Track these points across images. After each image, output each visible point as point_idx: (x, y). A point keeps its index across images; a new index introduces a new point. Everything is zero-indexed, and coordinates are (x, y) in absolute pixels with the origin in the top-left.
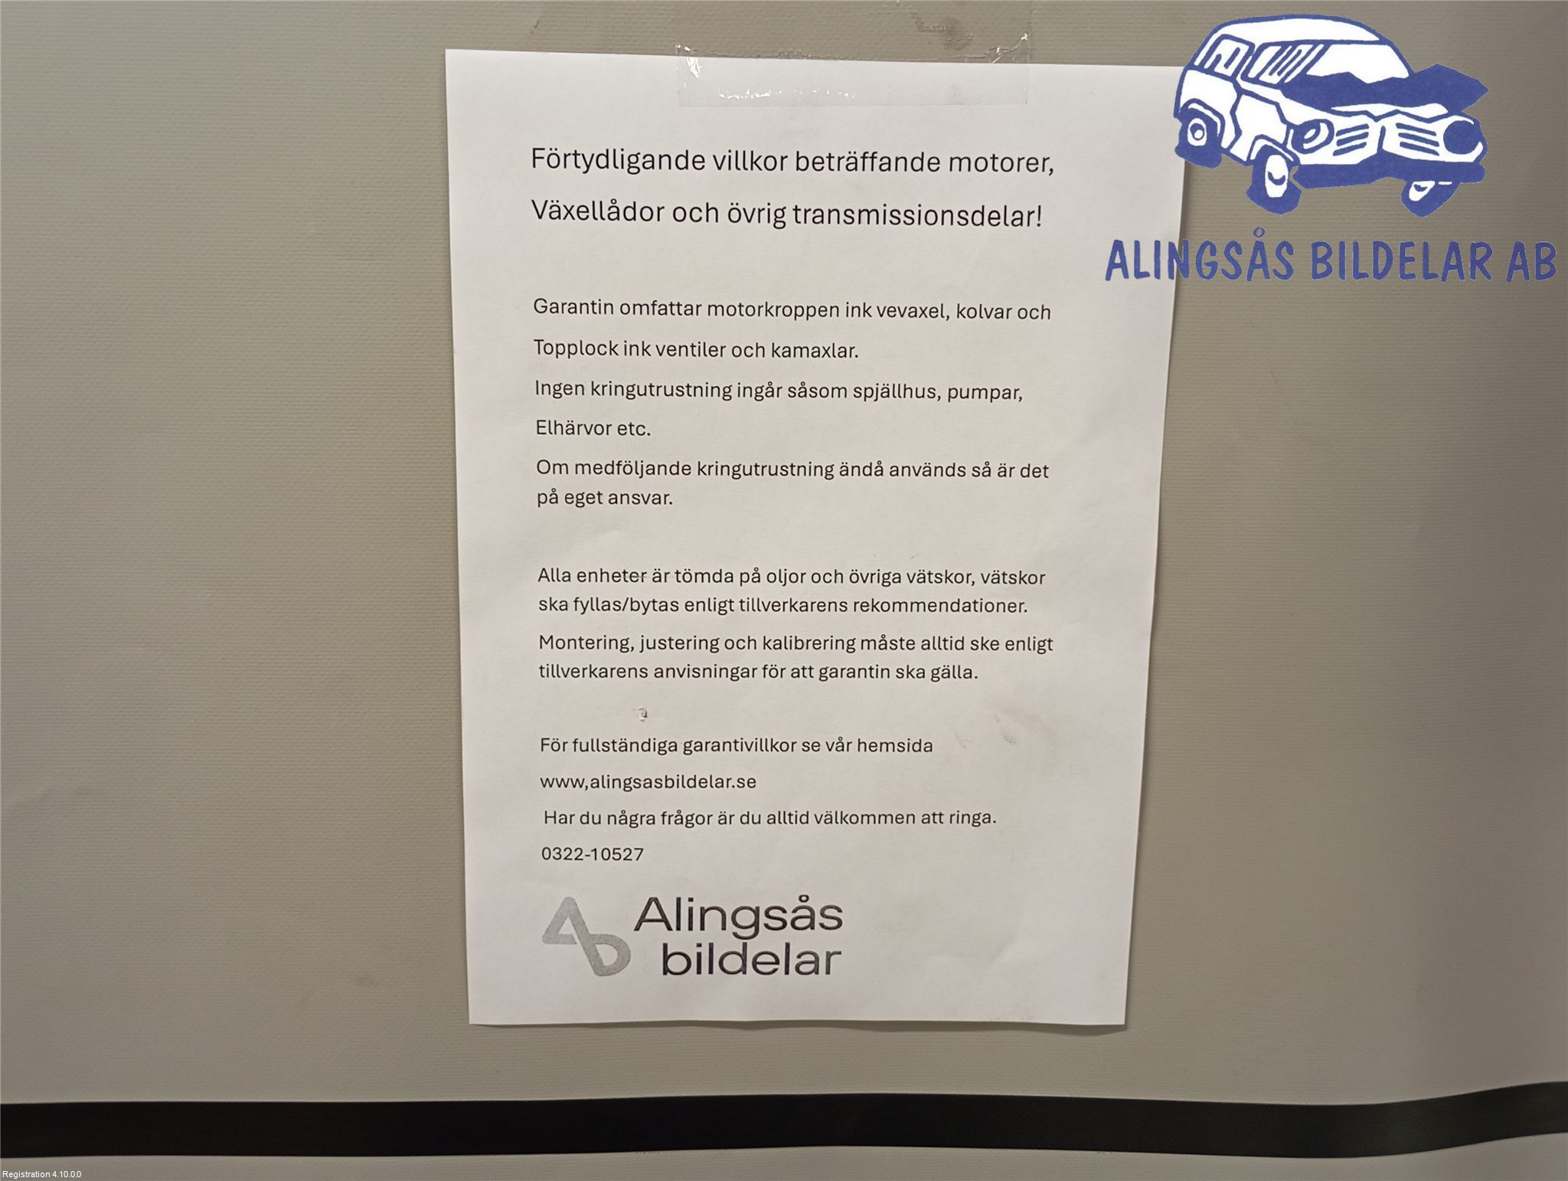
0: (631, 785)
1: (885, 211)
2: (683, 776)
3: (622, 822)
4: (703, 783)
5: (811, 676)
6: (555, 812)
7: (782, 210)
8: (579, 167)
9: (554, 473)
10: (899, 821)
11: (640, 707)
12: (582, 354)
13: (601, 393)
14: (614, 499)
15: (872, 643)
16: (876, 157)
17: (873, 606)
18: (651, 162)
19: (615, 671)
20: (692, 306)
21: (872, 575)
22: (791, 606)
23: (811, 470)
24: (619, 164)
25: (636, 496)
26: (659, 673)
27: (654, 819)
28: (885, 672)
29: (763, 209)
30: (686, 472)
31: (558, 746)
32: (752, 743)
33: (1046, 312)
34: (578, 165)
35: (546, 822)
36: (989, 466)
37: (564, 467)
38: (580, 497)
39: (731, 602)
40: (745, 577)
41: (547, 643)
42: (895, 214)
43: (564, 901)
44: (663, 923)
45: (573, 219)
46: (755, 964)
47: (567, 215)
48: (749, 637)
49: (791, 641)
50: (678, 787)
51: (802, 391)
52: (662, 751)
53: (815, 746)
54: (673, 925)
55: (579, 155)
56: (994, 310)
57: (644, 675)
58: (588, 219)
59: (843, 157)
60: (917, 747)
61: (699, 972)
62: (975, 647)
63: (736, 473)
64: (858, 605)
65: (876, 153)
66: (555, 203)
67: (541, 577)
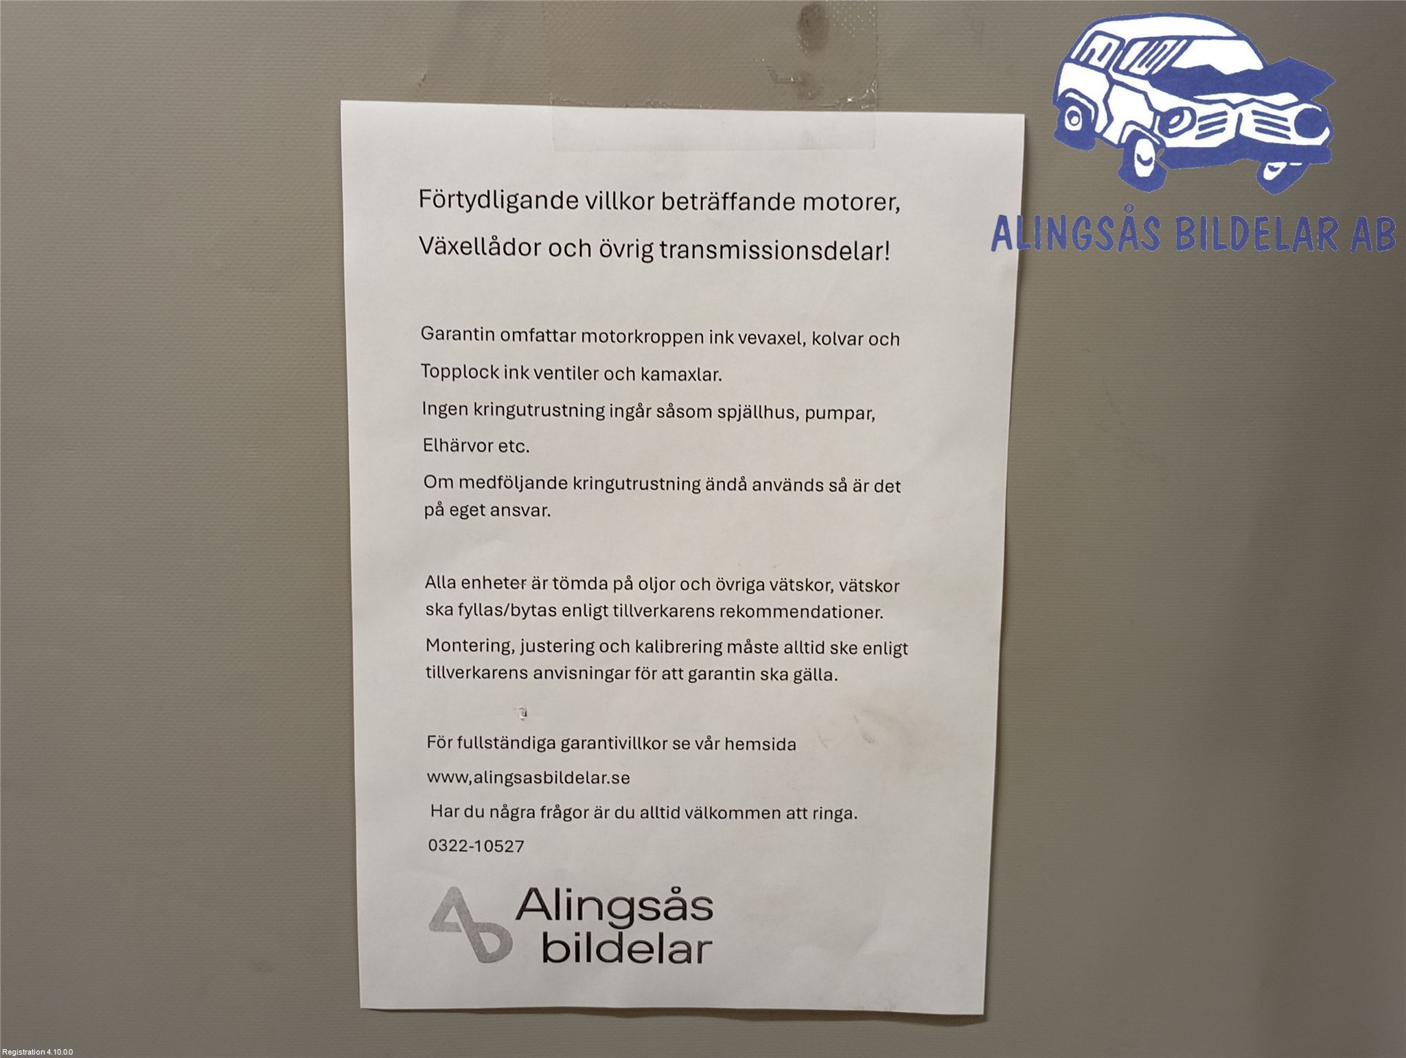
0: (512, 781)
1: (745, 246)
2: (561, 772)
3: (504, 815)
4: (579, 779)
5: (681, 678)
6: (441, 806)
7: (650, 246)
8: (463, 207)
9: (440, 487)
10: (765, 816)
11: (521, 707)
12: (466, 377)
13: (483, 414)
14: (496, 512)
15: (738, 647)
16: (736, 198)
17: (738, 612)
18: (529, 202)
19: (497, 673)
20: (567, 333)
21: (737, 583)
22: (662, 612)
23: (679, 485)
24: (499, 204)
25: (516, 509)
26: (539, 675)
27: (534, 813)
28: (751, 674)
29: (633, 245)
30: (563, 486)
31: (443, 743)
32: (626, 741)
33: (895, 340)
34: (462, 205)
35: (433, 815)
36: (846, 482)
37: (449, 482)
38: (464, 509)
39: (605, 608)
40: (618, 585)
41: (433, 646)
42: (754, 249)
43: (449, 891)
44: (543, 914)
45: (457, 253)
46: (630, 952)
47: (451, 251)
48: (622, 641)
49: (662, 644)
50: (556, 782)
51: (670, 412)
52: (541, 748)
53: (685, 745)
54: (553, 915)
55: (463, 195)
56: (847, 338)
57: (525, 676)
58: (472, 254)
59: (706, 197)
60: (781, 746)
61: (578, 960)
62: (835, 651)
63: (609, 487)
64: (725, 612)
65: (736, 193)
66: (441, 239)
67: (428, 583)
